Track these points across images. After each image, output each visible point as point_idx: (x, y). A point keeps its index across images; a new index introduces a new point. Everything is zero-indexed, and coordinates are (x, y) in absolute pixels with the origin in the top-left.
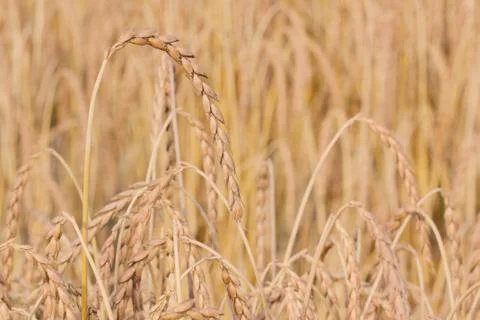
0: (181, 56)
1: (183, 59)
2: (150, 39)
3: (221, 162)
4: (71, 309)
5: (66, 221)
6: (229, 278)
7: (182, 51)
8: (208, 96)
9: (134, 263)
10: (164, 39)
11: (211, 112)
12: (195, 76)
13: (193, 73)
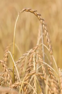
0: (38, 15)
1: (38, 16)
2: (30, 10)
3: (47, 41)
4: (9, 74)
5: (9, 53)
6: (50, 69)
7: (38, 14)
8: (44, 25)
9: (29, 67)
10: (33, 10)
11: (45, 29)
12: (41, 20)
13: (41, 19)
